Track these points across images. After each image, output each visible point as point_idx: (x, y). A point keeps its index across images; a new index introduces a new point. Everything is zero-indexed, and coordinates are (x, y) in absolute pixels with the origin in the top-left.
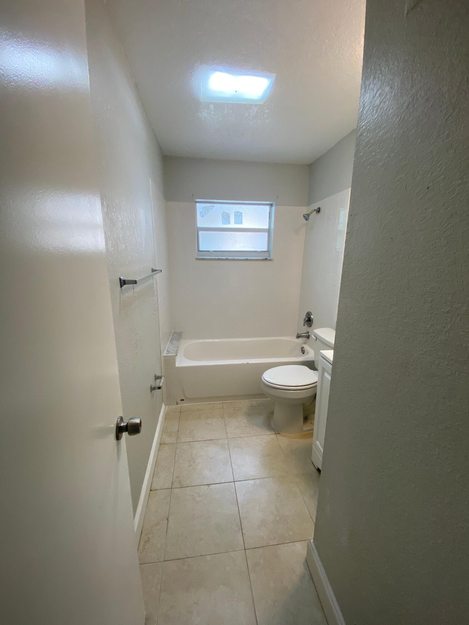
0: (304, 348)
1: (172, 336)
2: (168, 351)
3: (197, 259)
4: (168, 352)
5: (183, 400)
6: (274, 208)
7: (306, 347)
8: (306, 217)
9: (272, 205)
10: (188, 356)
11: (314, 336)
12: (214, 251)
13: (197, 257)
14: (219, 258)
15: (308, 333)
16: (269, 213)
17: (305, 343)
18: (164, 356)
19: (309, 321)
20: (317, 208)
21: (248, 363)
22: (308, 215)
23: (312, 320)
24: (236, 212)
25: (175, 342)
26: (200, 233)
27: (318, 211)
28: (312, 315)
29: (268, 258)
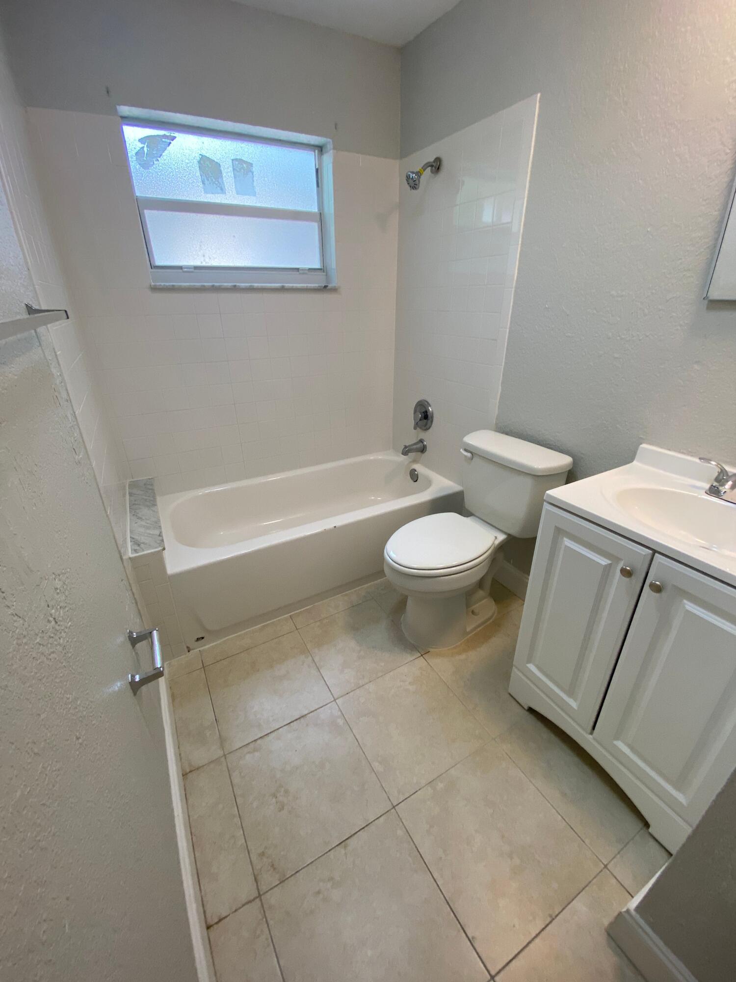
0: (415, 471)
1: (131, 494)
2: (136, 543)
3: (155, 289)
4: (139, 545)
5: (203, 638)
6: (328, 159)
7: (419, 468)
8: (414, 185)
9: (322, 151)
10: (189, 540)
11: (466, 450)
12: (196, 268)
13: (153, 284)
14: (213, 286)
15: (421, 441)
16: (317, 171)
17: (415, 461)
18: (130, 558)
19: (424, 417)
20: (432, 160)
21: (335, 527)
22: (419, 174)
23: (432, 417)
24: (236, 159)
25: (144, 511)
26: (149, 215)
27: (436, 166)
28: (430, 406)
29: (330, 286)
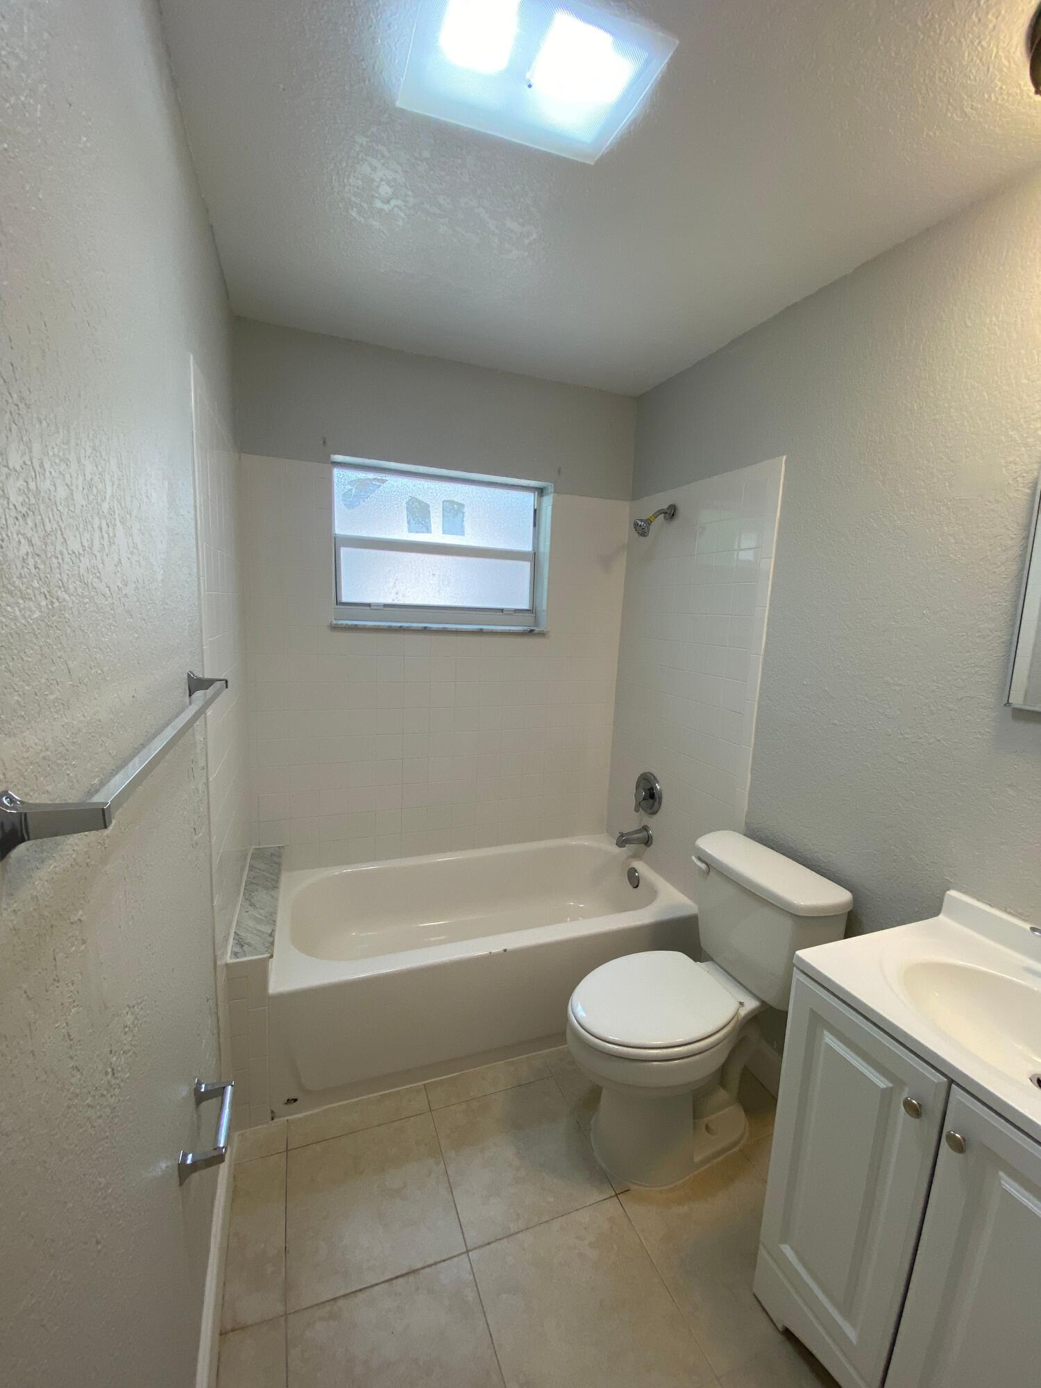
0: (636, 871)
1: (252, 868)
2: (240, 942)
3: (335, 628)
4: (242, 946)
5: (295, 1100)
6: (548, 501)
7: (641, 867)
8: (642, 529)
9: (542, 492)
10: (309, 945)
11: (700, 859)
12: (386, 606)
13: (335, 622)
14: (401, 627)
15: (645, 828)
16: (535, 511)
17: (636, 856)
18: (227, 964)
19: (649, 797)
20: (665, 506)
21: (505, 950)
22: (649, 522)
23: (660, 798)
24: (448, 501)
25: (262, 896)
26: (344, 551)
27: (671, 513)
28: (658, 783)
29: (537, 629)
